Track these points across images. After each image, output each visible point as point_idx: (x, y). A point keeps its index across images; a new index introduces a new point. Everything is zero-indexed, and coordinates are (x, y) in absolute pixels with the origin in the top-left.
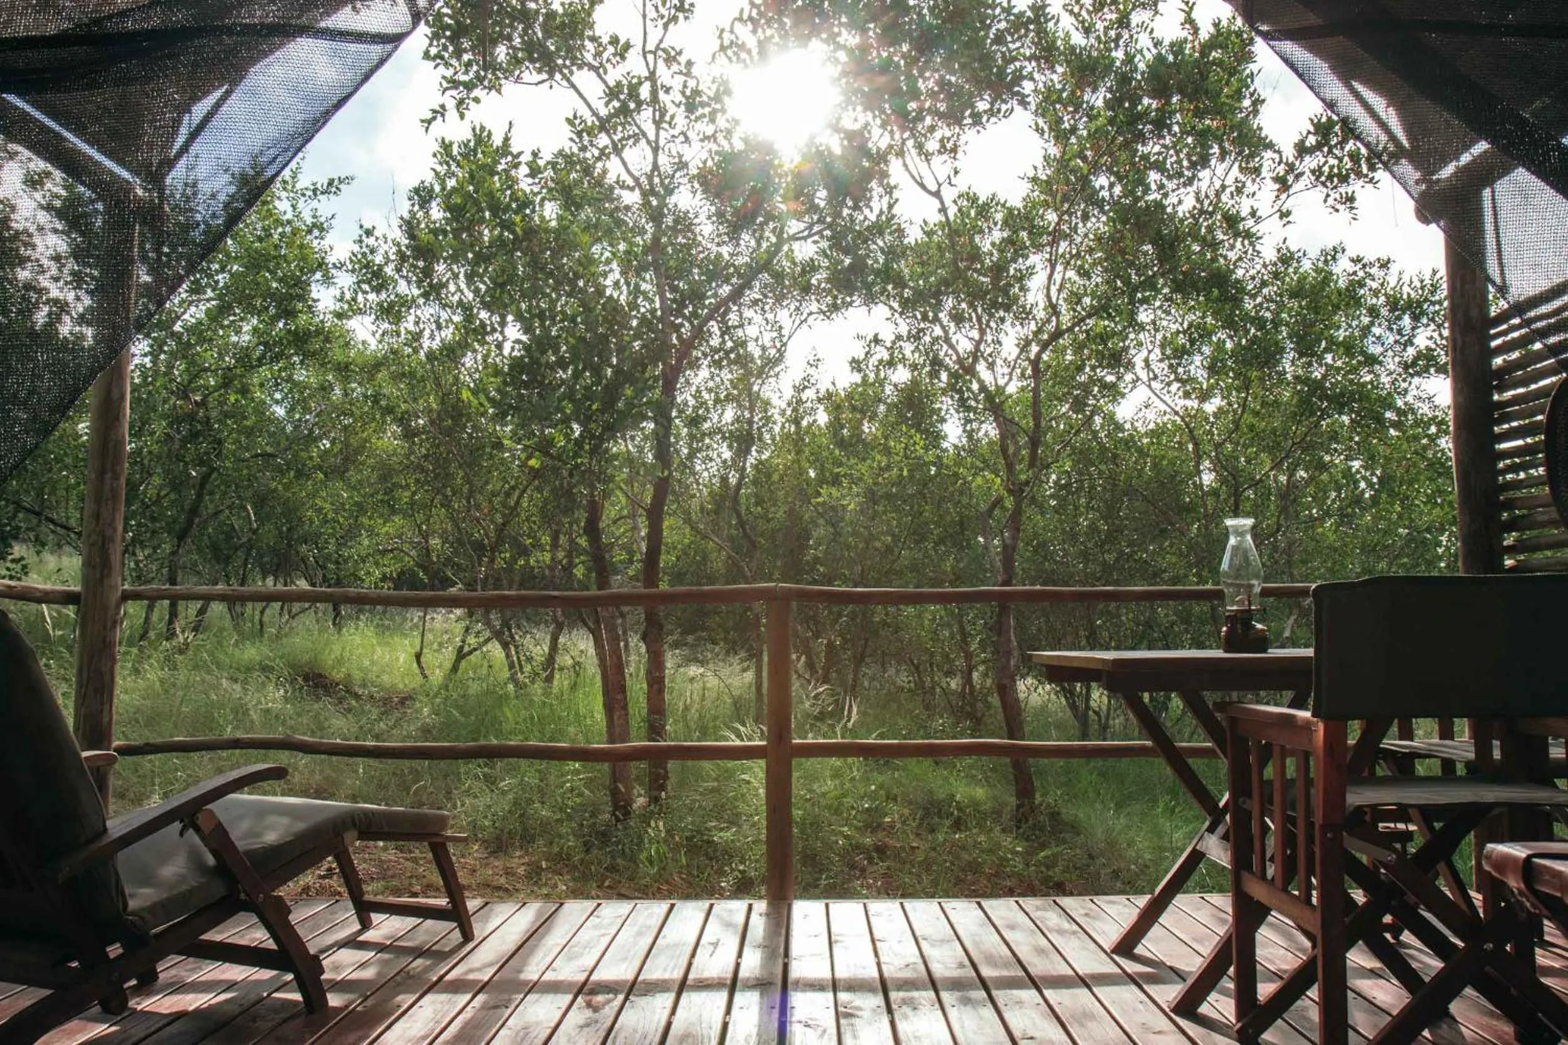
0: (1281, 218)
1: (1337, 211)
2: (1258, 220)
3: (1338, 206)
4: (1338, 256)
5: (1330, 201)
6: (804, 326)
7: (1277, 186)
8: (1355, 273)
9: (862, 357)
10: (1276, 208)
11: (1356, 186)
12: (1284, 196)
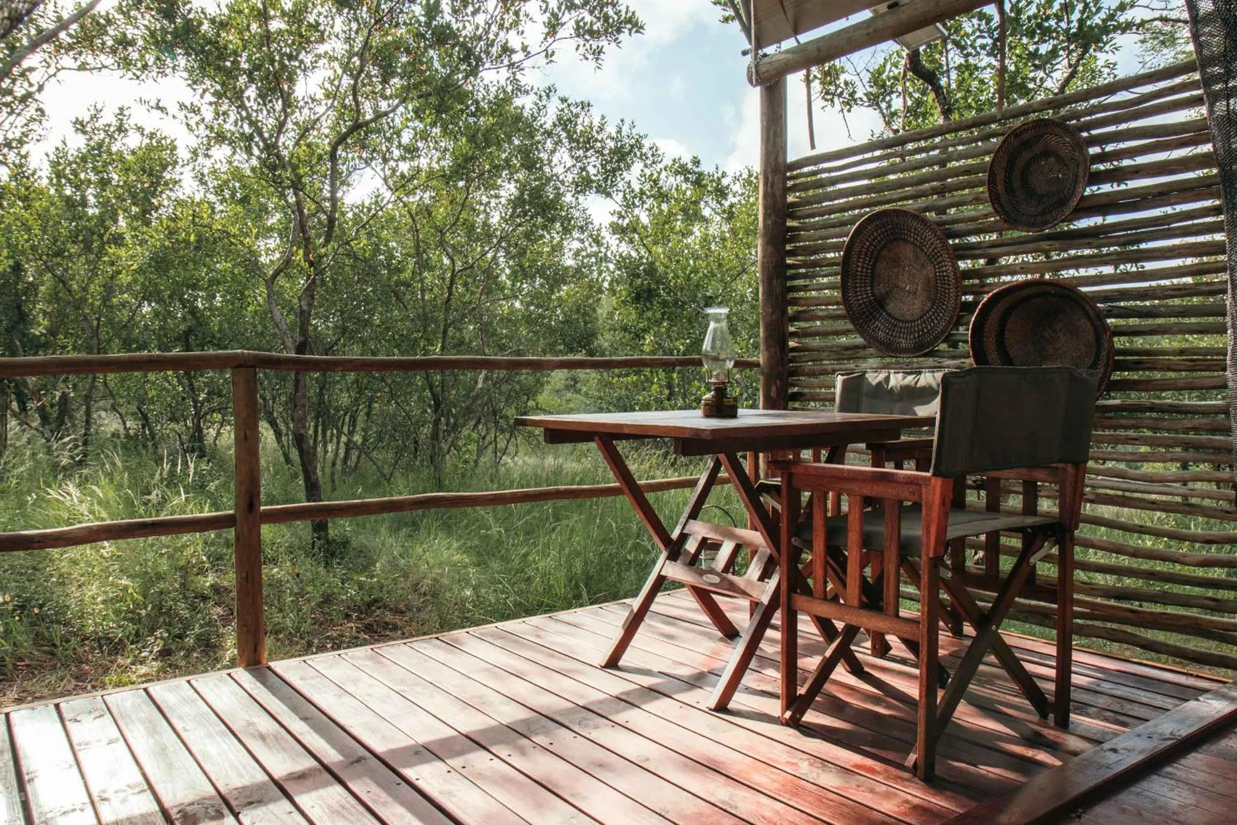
0: (547, 56)
1: (587, 59)
2: (528, 55)
3: (587, 55)
4: (551, 94)
5: (582, 50)
6: (53, 79)
7: (547, 30)
8: (562, 110)
9: (87, 119)
10: (543, 48)
11: (603, 42)
12: (550, 40)
